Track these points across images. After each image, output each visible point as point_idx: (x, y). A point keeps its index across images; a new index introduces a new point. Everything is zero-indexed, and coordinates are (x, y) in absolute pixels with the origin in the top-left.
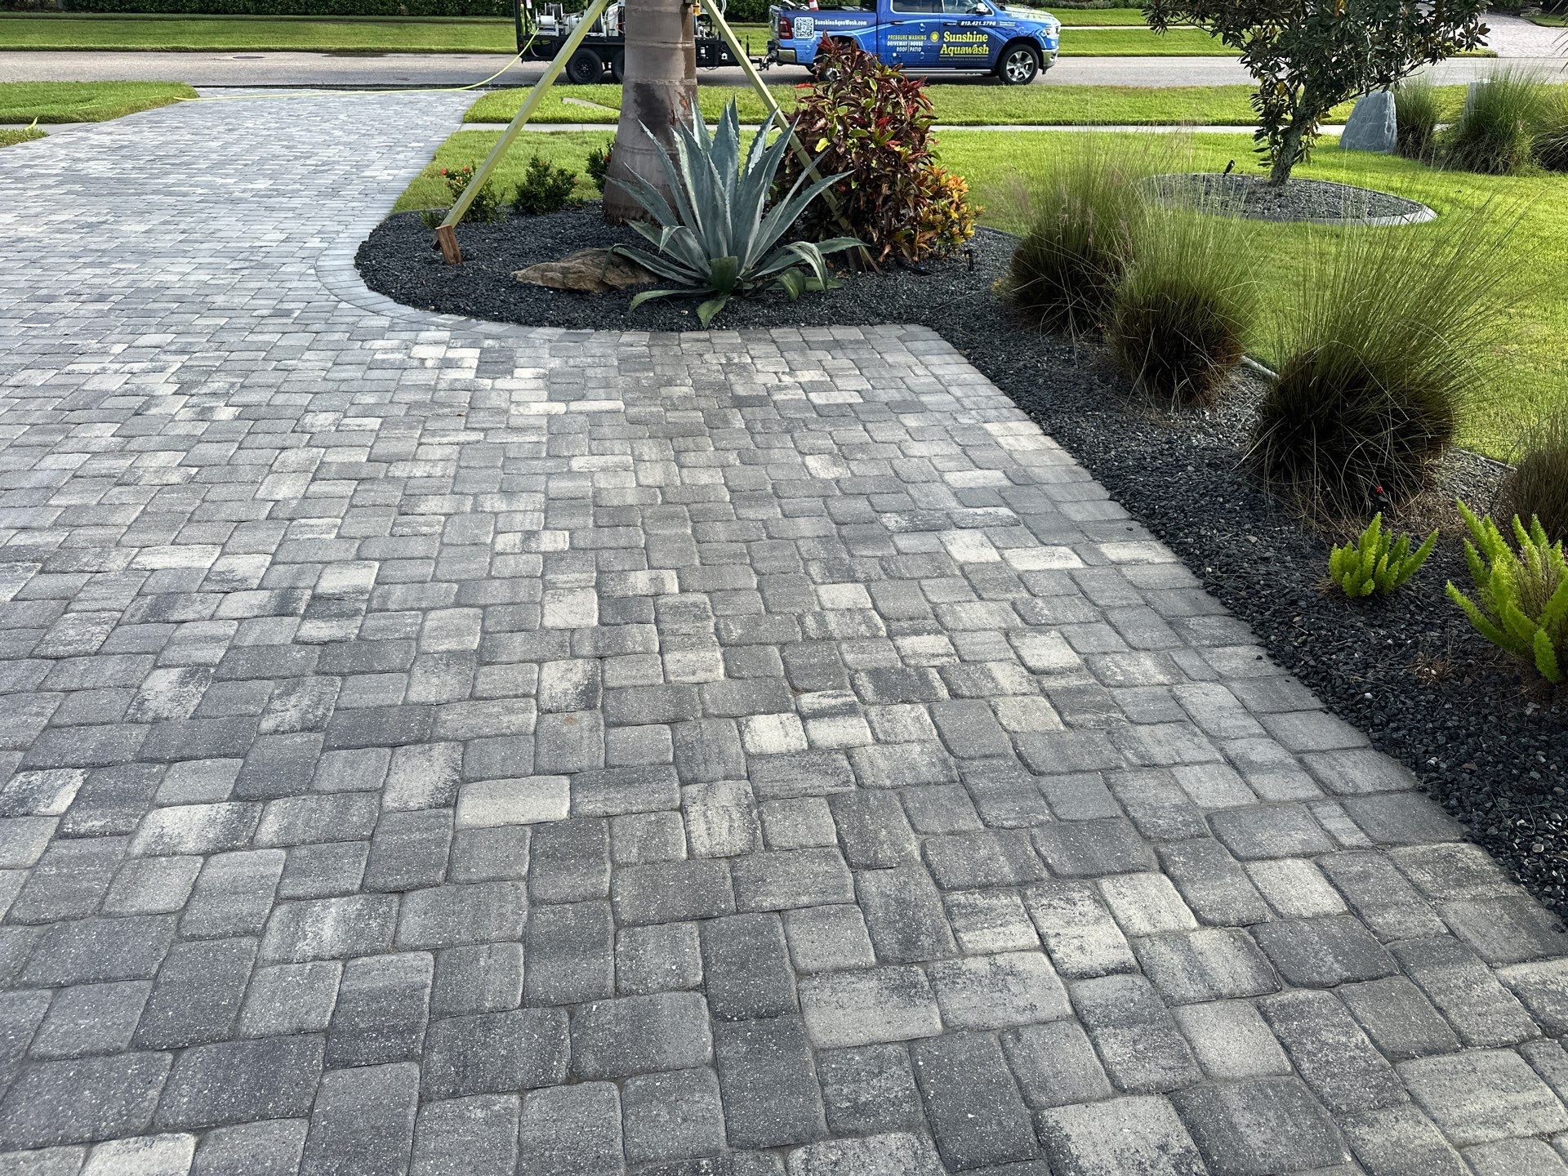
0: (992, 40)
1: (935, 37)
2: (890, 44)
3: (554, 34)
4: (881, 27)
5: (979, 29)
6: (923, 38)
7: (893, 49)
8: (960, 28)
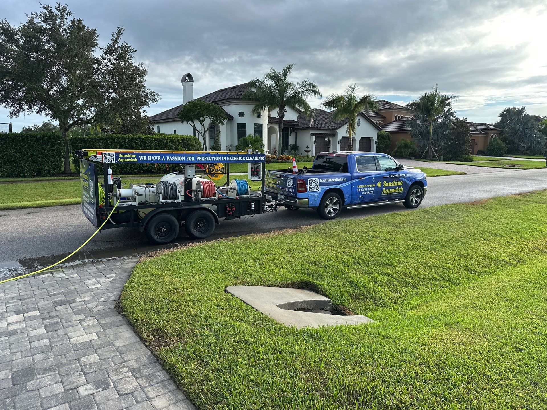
0: (404, 185)
1: (379, 185)
2: (359, 190)
3: (133, 204)
4: (354, 181)
5: (398, 179)
6: (374, 185)
7: (360, 193)
8: (390, 179)
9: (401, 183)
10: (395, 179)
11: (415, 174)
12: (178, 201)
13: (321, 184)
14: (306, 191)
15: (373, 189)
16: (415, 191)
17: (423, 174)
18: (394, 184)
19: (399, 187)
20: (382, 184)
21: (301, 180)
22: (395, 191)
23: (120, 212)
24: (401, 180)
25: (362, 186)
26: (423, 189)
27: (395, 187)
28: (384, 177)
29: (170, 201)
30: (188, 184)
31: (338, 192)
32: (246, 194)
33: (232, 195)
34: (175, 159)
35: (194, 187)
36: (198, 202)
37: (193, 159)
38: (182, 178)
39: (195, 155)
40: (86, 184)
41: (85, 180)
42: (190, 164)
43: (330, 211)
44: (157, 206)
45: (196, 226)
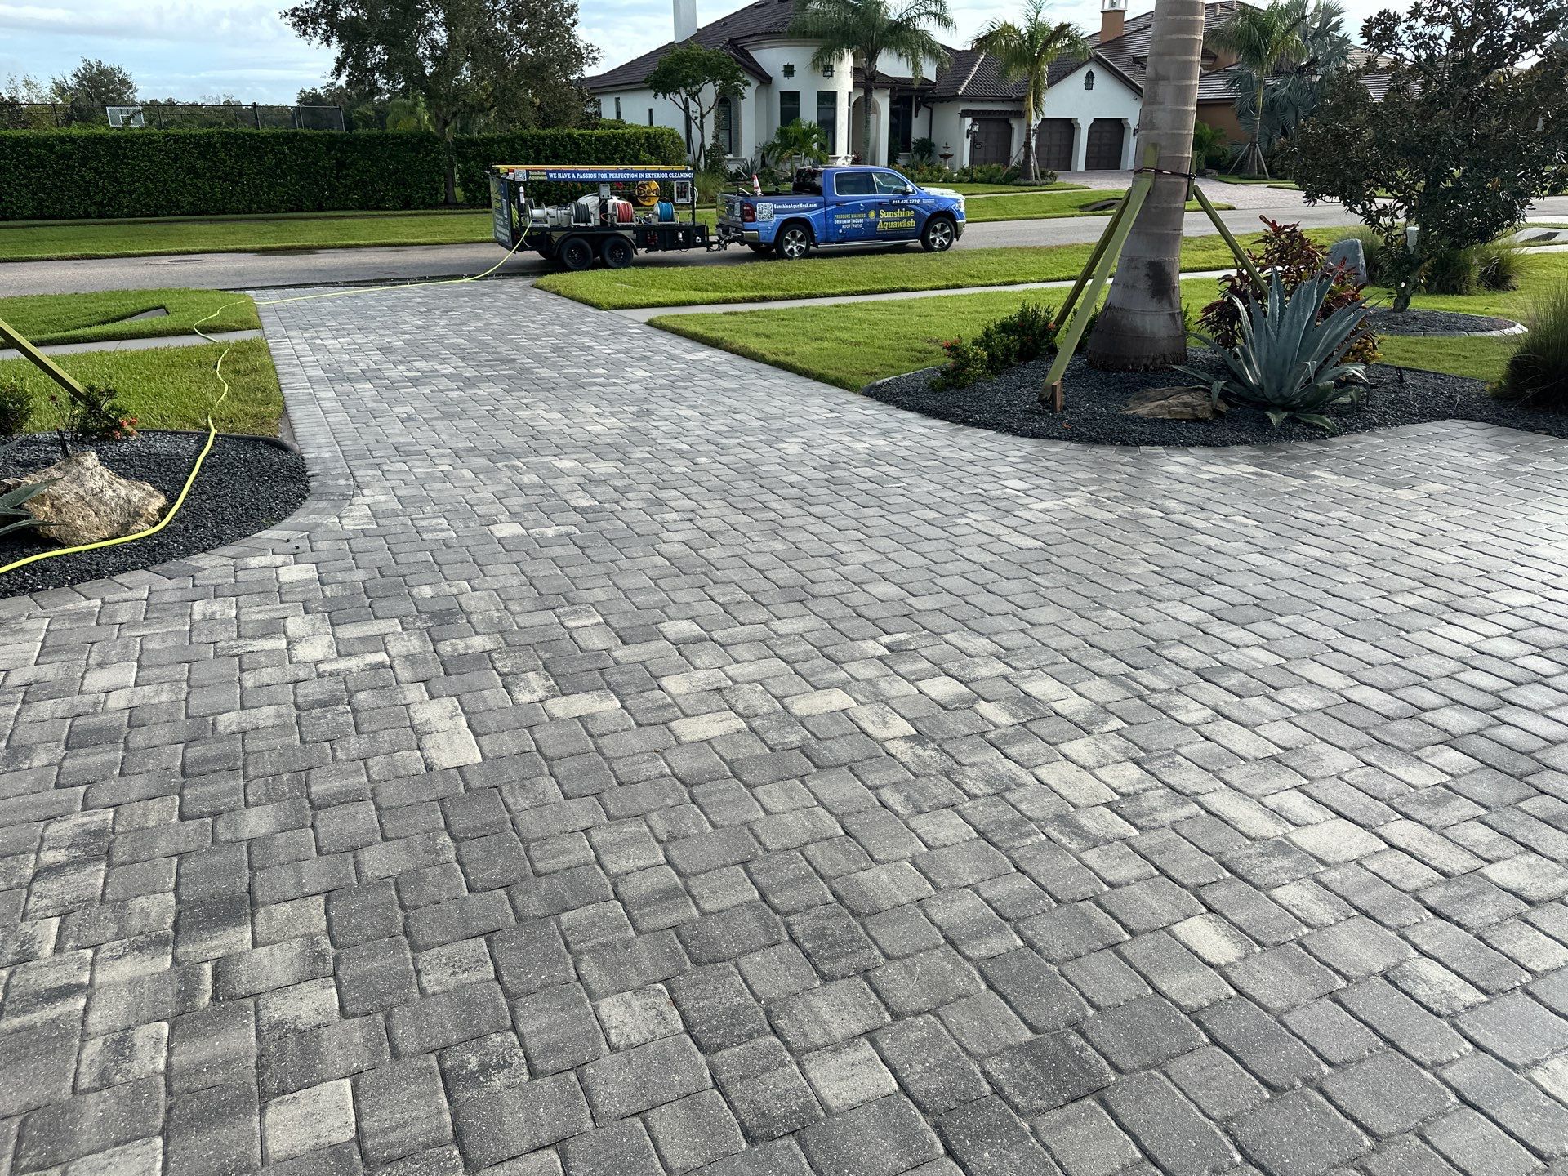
0: (918, 216)
1: (872, 214)
2: (837, 222)
3: (546, 225)
4: (829, 209)
5: (906, 207)
6: (863, 215)
7: (840, 226)
8: (891, 207)
9: (912, 213)
10: (901, 206)
11: (938, 199)
12: (591, 225)
13: (776, 212)
14: (754, 220)
15: (861, 221)
16: (938, 226)
17: (956, 201)
18: (898, 214)
19: (908, 219)
20: (878, 215)
21: (748, 205)
22: (900, 224)
23: (534, 233)
24: (910, 209)
25: (843, 216)
26: (956, 225)
27: (901, 220)
28: (880, 204)
29: (582, 225)
30: (603, 207)
31: (804, 224)
32: (672, 220)
33: (655, 221)
34: (586, 176)
35: (610, 210)
36: (614, 227)
37: (605, 176)
38: (597, 200)
39: (608, 172)
40: (499, 205)
41: (498, 201)
42: (604, 182)
43: (792, 250)
44: (569, 228)
45: (612, 255)
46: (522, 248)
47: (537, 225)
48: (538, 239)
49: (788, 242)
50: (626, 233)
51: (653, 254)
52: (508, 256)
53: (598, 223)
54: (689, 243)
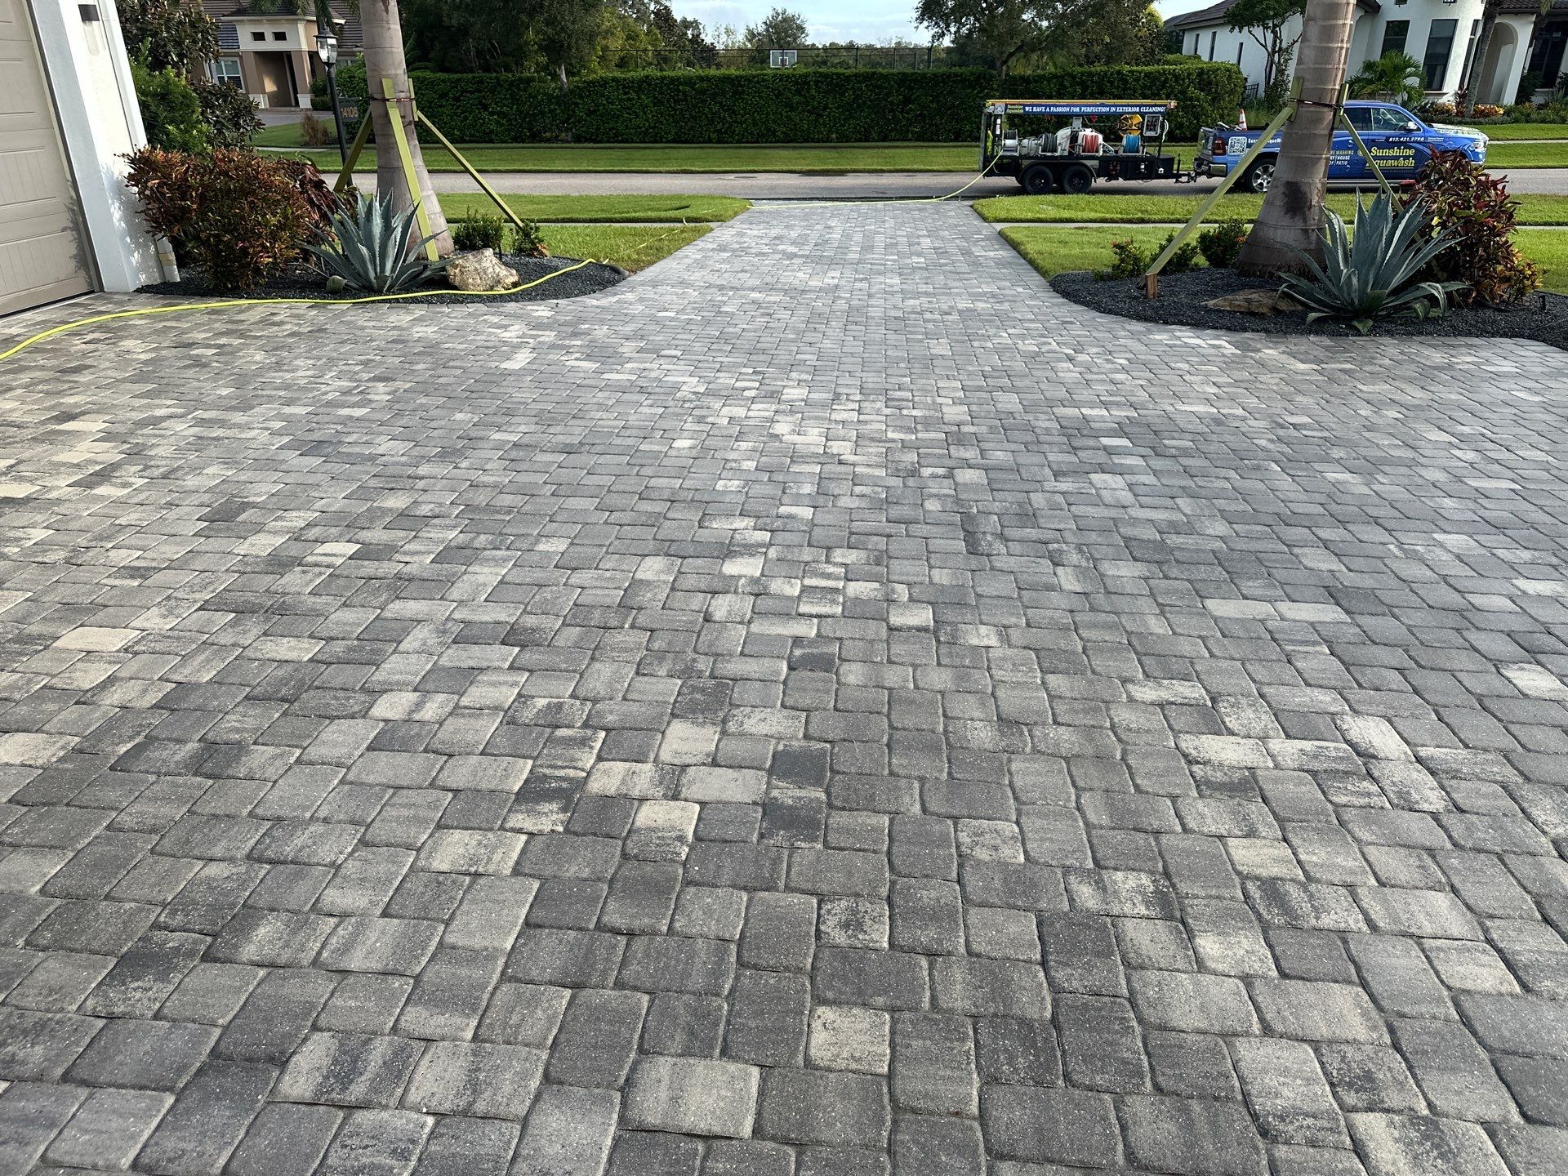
0: (1419, 155)
5: (1407, 146)
6: (1352, 152)
8: (1387, 144)
9: (1411, 152)
10: (1399, 144)
11: (1447, 138)
12: (1058, 154)
14: (1224, 153)
15: (1348, 158)
17: (1473, 140)
18: (1395, 152)
19: (1406, 158)
20: (1369, 152)
21: (1220, 138)
22: (1395, 163)
23: (1005, 161)
24: (1410, 148)
27: (1397, 158)
28: (1373, 141)
29: (1049, 154)
30: (1073, 138)
34: (1059, 110)
35: (1080, 141)
36: (1079, 157)
37: (1078, 109)
38: (1068, 133)
39: (1080, 106)
42: (1077, 115)
43: (1261, 184)
44: (1036, 157)
45: (1071, 182)
46: (990, 174)
47: (1009, 154)
48: (1007, 166)
49: (1258, 176)
50: (1088, 163)
51: (1114, 183)
52: (978, 180)
53: (1066, 153)
54: (1151, 174)
